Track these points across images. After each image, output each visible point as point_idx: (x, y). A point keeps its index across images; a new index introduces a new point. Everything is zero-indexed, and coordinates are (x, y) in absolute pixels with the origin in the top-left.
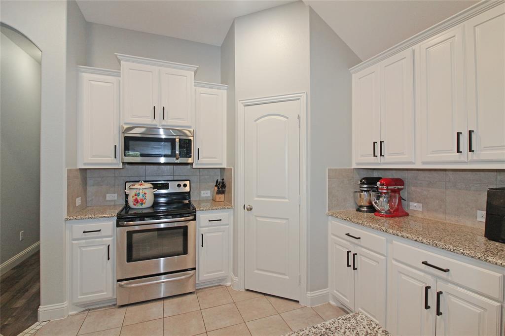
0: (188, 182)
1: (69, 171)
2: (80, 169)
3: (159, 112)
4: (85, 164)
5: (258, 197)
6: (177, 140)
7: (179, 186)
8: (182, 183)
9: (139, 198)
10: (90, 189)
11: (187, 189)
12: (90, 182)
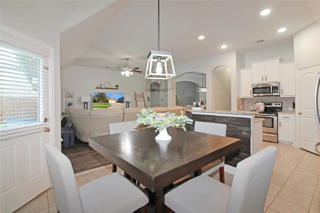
0: (281, 103)
1: (238, 99)
2: (241, 98)
3: (264, 79)
4: (243, 97)
5: (304, 109)
6: (271, 87)
7: (276, 104)
8: (278, 103)
9: (258, 107)
10: (245, 105)
11: (280, 106)
12: (245, 102)
